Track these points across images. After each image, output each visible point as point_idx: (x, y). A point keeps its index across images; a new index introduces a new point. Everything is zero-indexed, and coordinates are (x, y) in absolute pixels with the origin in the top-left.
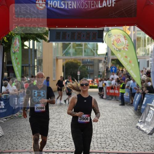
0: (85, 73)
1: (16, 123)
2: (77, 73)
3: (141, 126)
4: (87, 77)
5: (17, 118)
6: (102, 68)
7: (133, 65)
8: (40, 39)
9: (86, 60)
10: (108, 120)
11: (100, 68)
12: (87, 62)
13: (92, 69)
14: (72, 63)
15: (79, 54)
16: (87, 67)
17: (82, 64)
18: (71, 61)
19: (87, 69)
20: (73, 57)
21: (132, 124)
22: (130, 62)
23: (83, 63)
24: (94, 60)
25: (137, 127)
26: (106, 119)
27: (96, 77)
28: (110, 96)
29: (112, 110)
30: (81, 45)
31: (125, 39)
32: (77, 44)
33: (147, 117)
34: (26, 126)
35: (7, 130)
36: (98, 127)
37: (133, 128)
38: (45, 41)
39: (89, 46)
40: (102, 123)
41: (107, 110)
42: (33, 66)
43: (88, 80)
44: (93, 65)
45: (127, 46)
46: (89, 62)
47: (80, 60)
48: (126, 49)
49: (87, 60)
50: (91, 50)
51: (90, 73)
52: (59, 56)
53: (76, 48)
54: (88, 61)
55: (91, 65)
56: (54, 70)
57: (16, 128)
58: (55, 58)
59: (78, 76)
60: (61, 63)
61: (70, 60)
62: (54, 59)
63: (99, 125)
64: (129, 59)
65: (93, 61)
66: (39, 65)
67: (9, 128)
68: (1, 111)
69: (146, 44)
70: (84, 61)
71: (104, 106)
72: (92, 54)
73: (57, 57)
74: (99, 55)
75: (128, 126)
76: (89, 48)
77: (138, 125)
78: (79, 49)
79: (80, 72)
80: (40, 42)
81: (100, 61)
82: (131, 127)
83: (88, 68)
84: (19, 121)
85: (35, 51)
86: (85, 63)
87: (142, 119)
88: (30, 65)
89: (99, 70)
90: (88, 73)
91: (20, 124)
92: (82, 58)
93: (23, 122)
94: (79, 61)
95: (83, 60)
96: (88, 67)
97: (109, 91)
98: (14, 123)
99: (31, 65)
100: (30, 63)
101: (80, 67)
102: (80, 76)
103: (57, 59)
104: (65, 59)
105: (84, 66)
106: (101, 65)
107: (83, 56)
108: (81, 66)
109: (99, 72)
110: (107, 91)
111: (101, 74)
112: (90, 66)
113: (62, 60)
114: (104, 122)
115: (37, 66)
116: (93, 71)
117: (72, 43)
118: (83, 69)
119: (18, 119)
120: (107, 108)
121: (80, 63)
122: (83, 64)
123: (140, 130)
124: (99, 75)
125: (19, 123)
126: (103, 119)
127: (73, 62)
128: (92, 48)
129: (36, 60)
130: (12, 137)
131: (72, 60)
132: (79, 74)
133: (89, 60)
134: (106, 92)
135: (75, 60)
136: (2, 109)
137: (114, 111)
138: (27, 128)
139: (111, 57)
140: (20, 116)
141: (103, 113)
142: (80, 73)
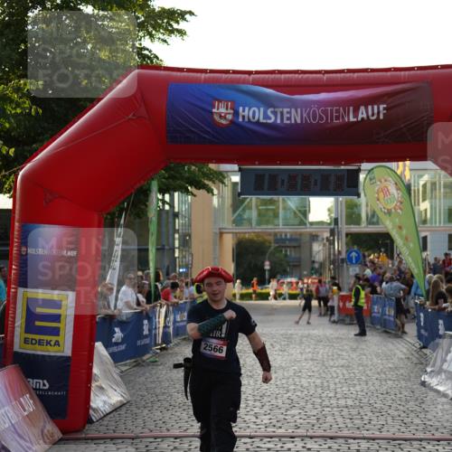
0: (281, 265)
1: (147, 374)
2: (263, 266)
3: (433, 382)
4: (285, 273)
5: (148, 365)
6: (319, 251)
7: (412, 245)
8: (196, 187)
9: (283, 236)
10: (353, 369)
11: (314, 253)
12: (286, 239)
13: (297, 256)
14: (251, 241)
15: (267, 222)
16: (286, 251)
17: (274, 245)
18: (251, 237)
19: (286, 255)
20: (258, 229)
21: (410, 377)
22: (406, 239)
23: (277, 241)
24: (301, 234)
25: (423, 384)
26: (349, 366)
27: (305, 273)
28: (347, 315)
29: (357, 348)
30: (272, 202)
31: (398, 189)
32: (263, 200)
33: (446, 361)
34: (172, 381)
35: (133, 389)
36: (335, 384)
37: (415, 387)
38: (208, 192)
39: (289, 203)
40: (343, 374)
41: (346, 347)
42: (170, 249)
43: (289, 280)
44: (299, 247)
45: (401, 203)
46: (291, 240)
47: (270, 234)
48: (399, 211)
49: (286, 235)
50: (295, 213)
51: (291, 264)
52: (225, 225)
53: (260, 208)
54: (288, 236)
55: (295, 247)
56: (215, 258)
57: (153, 386)
58: (218, 231)
59: (264, 271)
60: (229, 242)
61: (247, 236)
62: (216, 233)
63: (337, 380)
64: (404, 232)
65: (298, 237)
66: (184, 246)
67: (137, 387)
68: (115, 349)
69: (421, 200)
70: (279, 237)
71: (337, 338)
72: (297, 221)
73: (220, 229)
74: (312, 224)
75: (402, 382)
76: (290, 209)
77: (425, 378)
78: (267, 210)
79: (270, 261)
80: (195, 196)
81: (314, 237)
82: (409, 384)
83: (288, 253)
84: (154, 372)
85: (176, 215)
86: (282, 242)
87: (433, 366)
88: (164, 246)
89: (313, 259)
90: (289, 266)
91: (158, 378)
92: (277, 230)
93: (164, 372)
94: (267, 238)
95: (275, 234)
96: (288, 250)
97: (344, 305)
98: (144, 374)
99: (167, 247)
100: (165, 243)
101: (270, 250)
102: (270, 270)
103: (221, 234)
104: (236, 233)
105: (278, 249)
106: (316, 247)
107: (281, 226)
108: (272, 248)
109: (314, 262)
110: (341, 304)
111: (316, 266)
112: (293, 249)
113: (230, 235)
114: (345, 372)
115: (179, 248)
116: (299, 260)
117: (254, 197)
118: (277, 255)
119: (150, 367)
120: (344, 342)
121: (270, 243)
122: (277, 245)
123: (432, 389)
124: (313, 269)
125: (155, 373)
126: (342, 366)
127: (255, 239)
128: (297, 208)
129: (177, 236)
130: (150, 405)
131: (253, 236)
132: (267, 267)
133: (291, 235)
134: (339, 306)
135: (258, 234)
136: (117, 344)
137: (363, 349)
138: (177, 386)
139: (345, 228)
140: (152, 359)
141: (339, 353)
142: (271, 265)
